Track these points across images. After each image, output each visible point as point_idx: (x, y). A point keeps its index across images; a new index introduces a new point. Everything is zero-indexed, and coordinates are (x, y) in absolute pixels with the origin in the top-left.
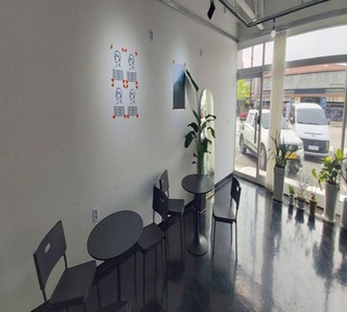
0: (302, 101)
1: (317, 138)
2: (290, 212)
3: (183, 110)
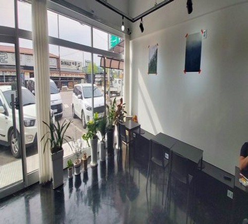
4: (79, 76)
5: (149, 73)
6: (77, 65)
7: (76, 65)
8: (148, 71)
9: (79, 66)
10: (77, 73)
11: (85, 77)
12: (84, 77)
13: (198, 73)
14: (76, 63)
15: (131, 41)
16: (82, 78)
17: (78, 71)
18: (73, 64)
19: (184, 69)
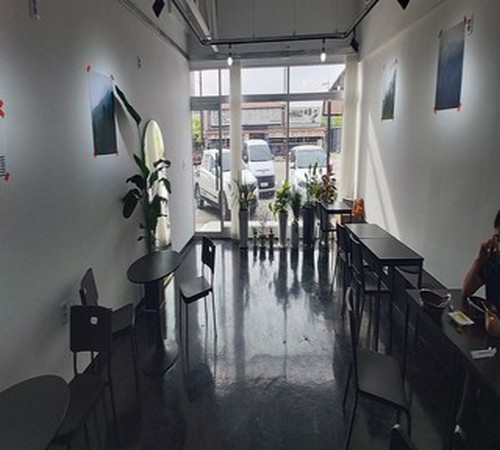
0: (251, 138)
1: (267, 174)
2: (255, 255)
3: (114, 155)
4: (314, 135)
5: (383, 118)
6: (313, 114)
7: (310, 114)
8: (380, 116)
9: (316, 116)
10: (310, 129)
11: (324, 136)
12: (323, 134)
13: (456, 109)
14: (310, 110)
15: (359, 64)
16: (319, 138)
17: (314, 125)
18: (306, 113)
19: (434, 106)
